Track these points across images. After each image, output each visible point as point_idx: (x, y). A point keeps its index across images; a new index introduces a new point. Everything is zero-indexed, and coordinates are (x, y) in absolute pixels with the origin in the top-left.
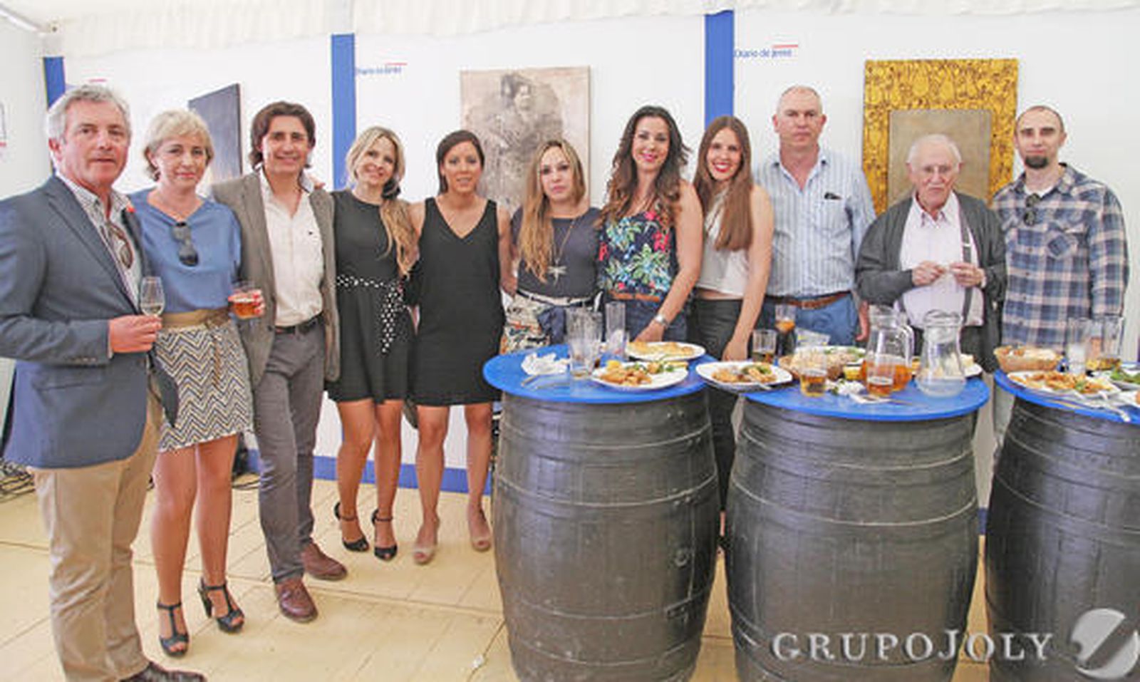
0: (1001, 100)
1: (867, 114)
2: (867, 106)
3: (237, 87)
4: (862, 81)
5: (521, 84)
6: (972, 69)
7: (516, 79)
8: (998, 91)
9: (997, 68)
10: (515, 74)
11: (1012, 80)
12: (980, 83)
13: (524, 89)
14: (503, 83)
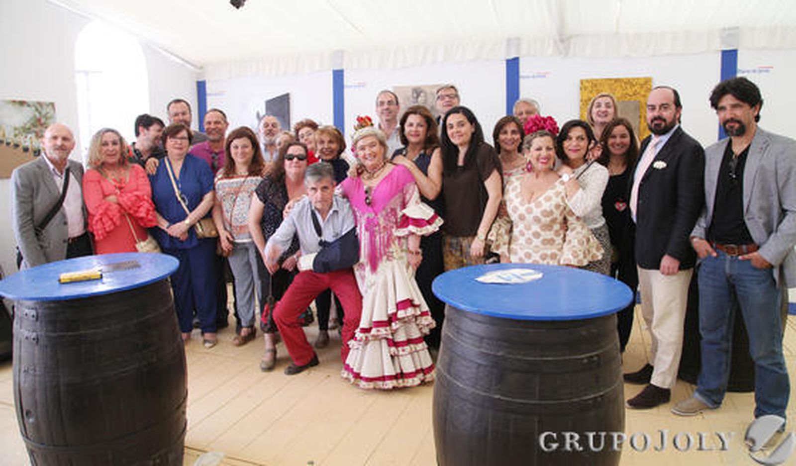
0: (644, 96)
1: (581, 103)
2: (582, 101)
3: (287, 95)
4: (579, 89)
5: (421, 92)
6: (629, 82)
7: (419, 90)
8: (643, 93)
9: (642, 82)
10: (419, 88)
11: (649, 87)
12: (634, 89)
13: (422, 94)
14: (413, 93)
